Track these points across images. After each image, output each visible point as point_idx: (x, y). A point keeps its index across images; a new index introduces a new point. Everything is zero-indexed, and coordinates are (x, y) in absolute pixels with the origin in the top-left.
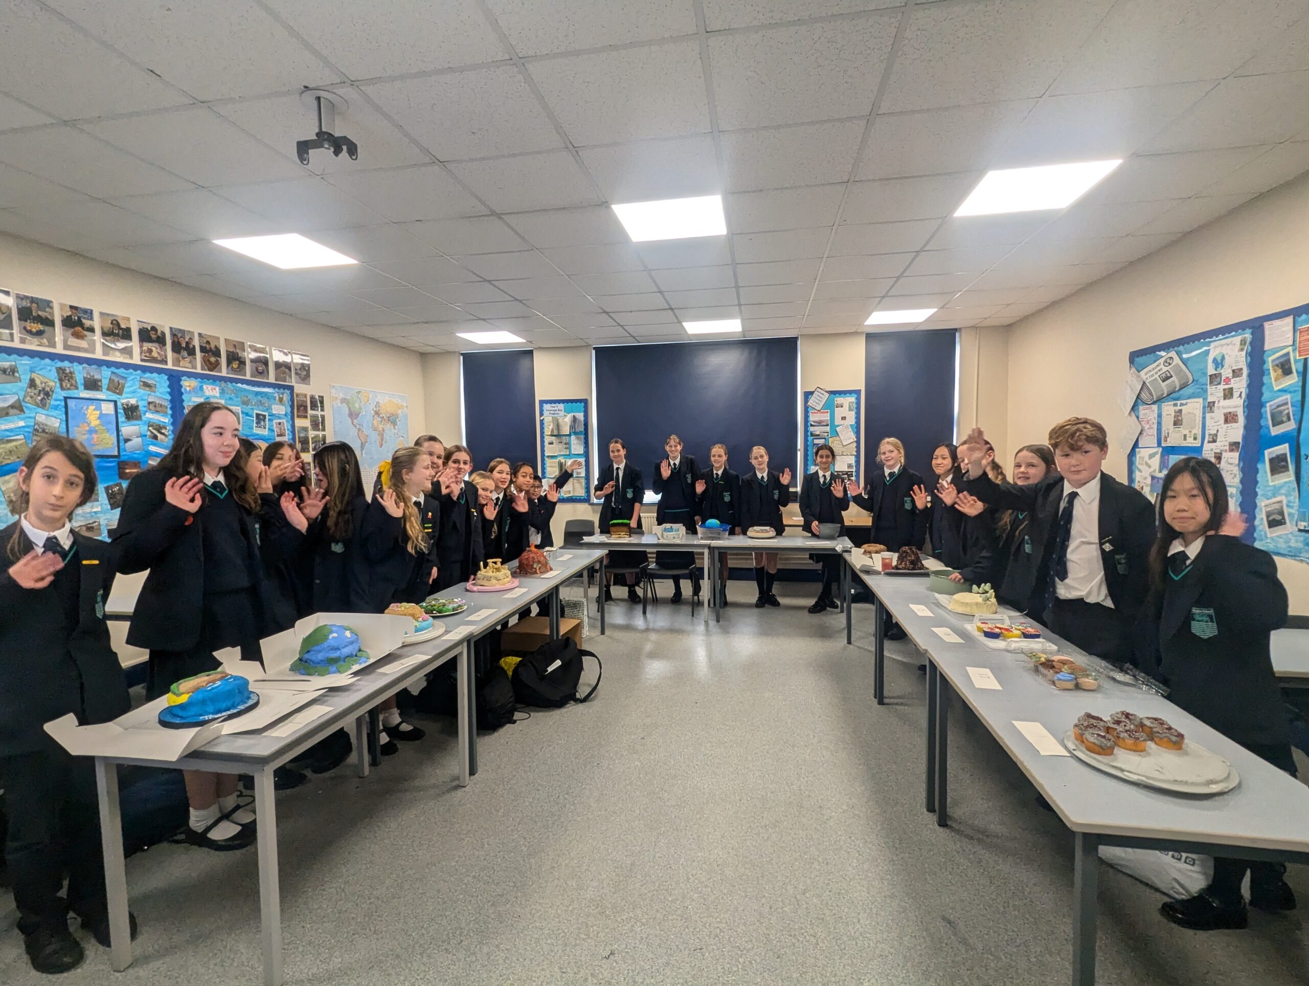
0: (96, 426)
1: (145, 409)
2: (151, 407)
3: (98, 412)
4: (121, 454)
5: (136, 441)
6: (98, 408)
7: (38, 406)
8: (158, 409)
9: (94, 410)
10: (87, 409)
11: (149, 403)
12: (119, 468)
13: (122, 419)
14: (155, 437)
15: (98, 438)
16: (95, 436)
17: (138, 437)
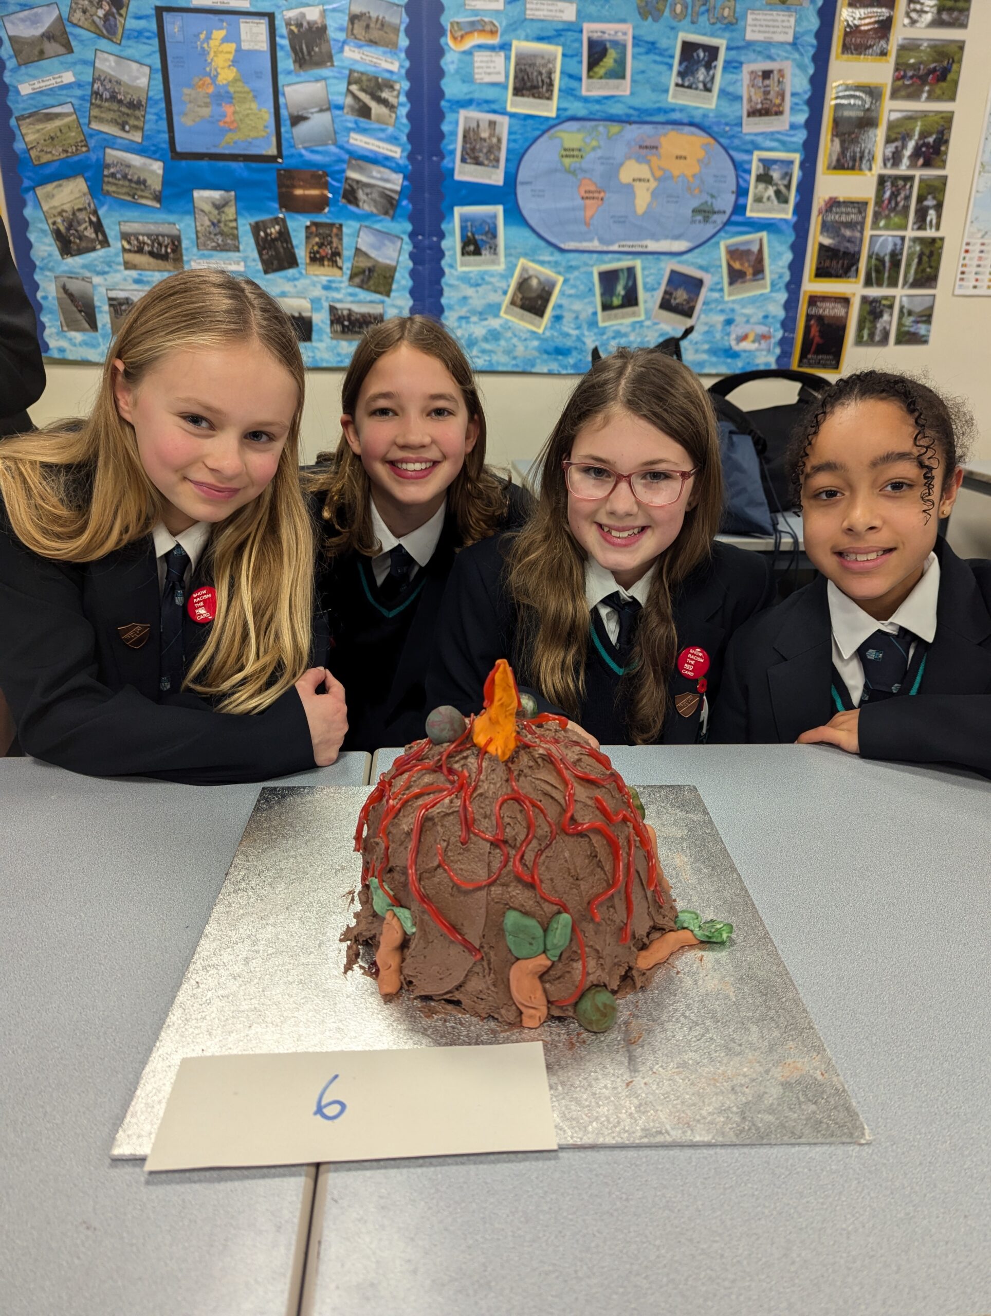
0: (227, 85)
1: (342, 36)
2: (358, 29)
3: (232, 47)
4: (285, 152)
5: (319, 122)
6: (233, 36)
7: (101, 35)
8: (375, 34)
9: (225, 40)
10: (209, 37)
11: (353, 18)
12: (280, 186)
13: (286, 62)
14: (364, 112)
15: (235, 113)
16: (228, 109)
17: (321, 111)
